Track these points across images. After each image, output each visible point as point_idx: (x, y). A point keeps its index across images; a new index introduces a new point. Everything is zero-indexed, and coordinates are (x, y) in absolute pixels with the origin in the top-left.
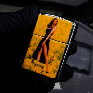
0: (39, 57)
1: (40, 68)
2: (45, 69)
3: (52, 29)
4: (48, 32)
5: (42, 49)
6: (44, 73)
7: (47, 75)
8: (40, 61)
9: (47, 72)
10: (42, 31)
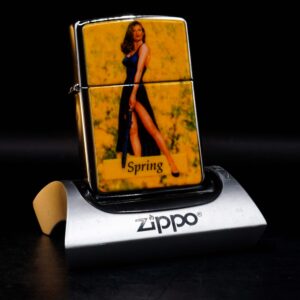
1: (153, 172)
3: (137, 55)
5: (134, 119)
6: (170, 181)
7: (179, 181)
9: (176, 175)
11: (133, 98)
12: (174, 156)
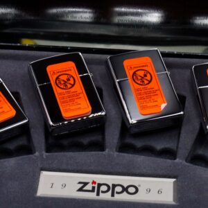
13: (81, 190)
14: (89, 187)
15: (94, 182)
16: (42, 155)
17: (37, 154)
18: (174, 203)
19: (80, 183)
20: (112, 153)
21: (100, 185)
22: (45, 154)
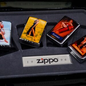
0: (30, 34)
2: (33, 39)
3: (36, 23)
4: (34, 24)
5: (31, 31)
6: (33, 41)
7: (34, 41)
8: (31, 35)
9: (34, 40)
10: (31, 23)
11: (33, 28)
12: (36, 38)
13: (38, 62)
14: (41, 61)
15: (42, 59)
16: (21, 51)
17: (19, 51)
18: (72, 63)
19: (37, 60)
20: (46, 47)
21: (44, 60)
22: (22, 51)
